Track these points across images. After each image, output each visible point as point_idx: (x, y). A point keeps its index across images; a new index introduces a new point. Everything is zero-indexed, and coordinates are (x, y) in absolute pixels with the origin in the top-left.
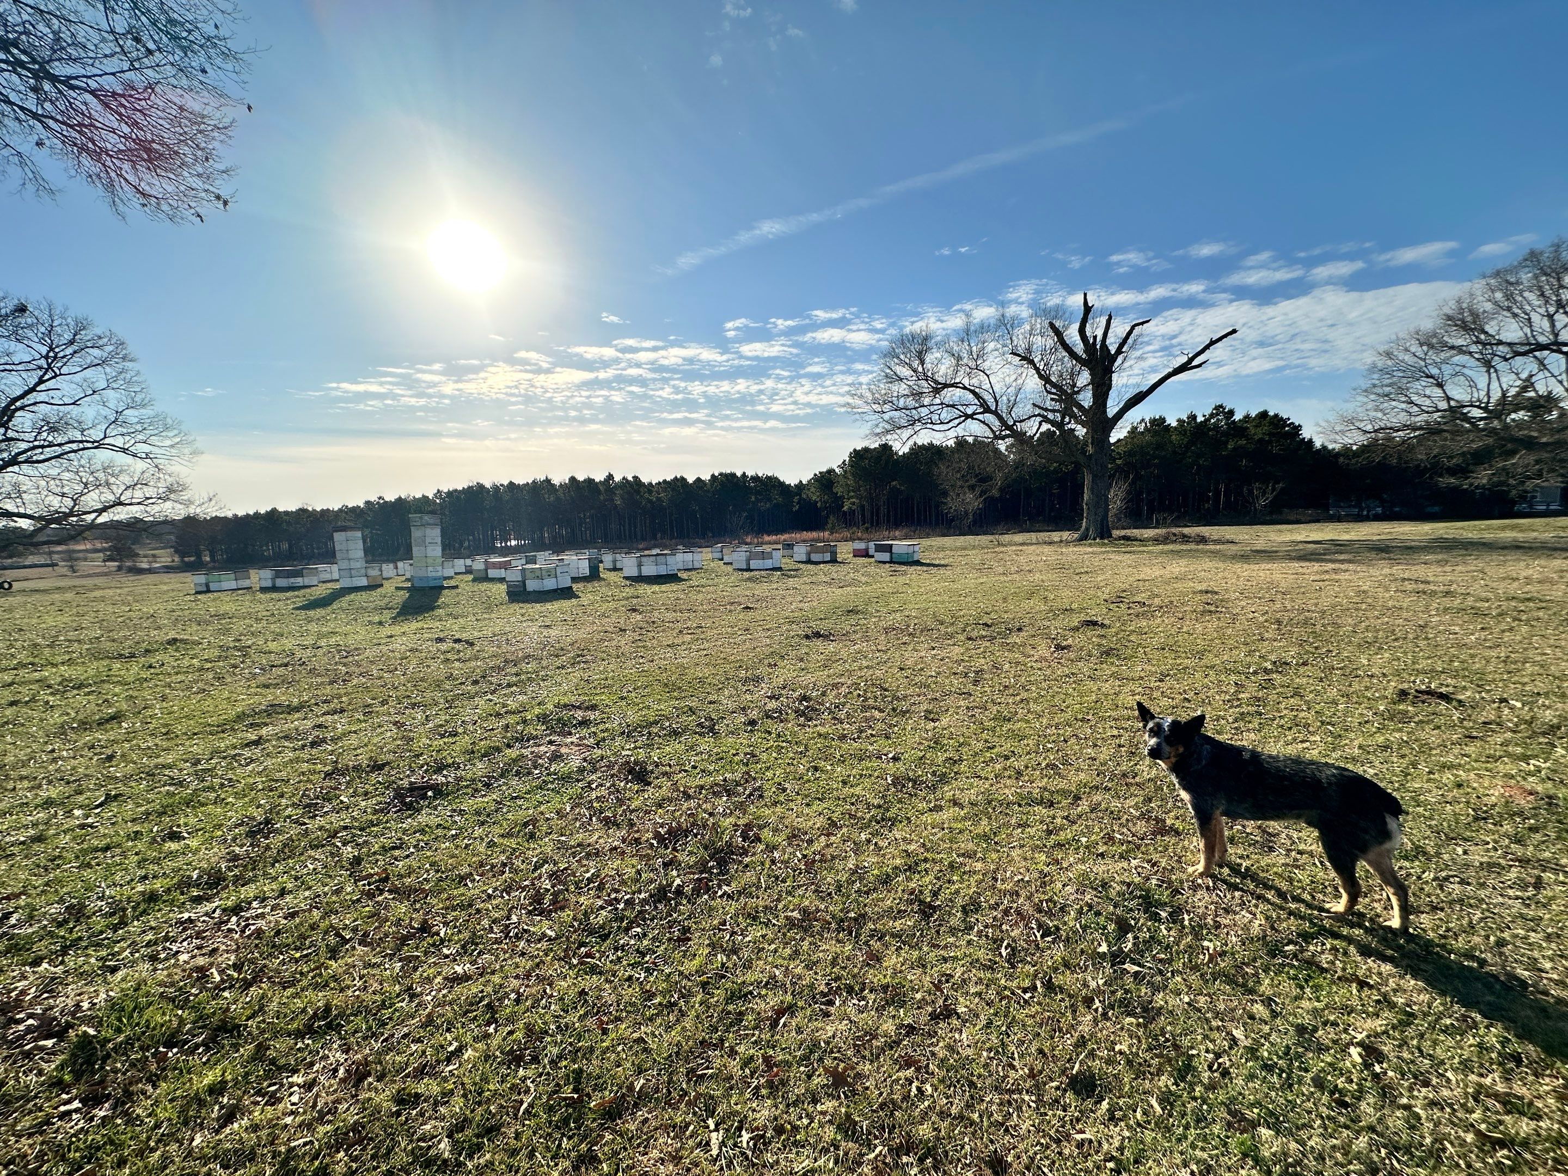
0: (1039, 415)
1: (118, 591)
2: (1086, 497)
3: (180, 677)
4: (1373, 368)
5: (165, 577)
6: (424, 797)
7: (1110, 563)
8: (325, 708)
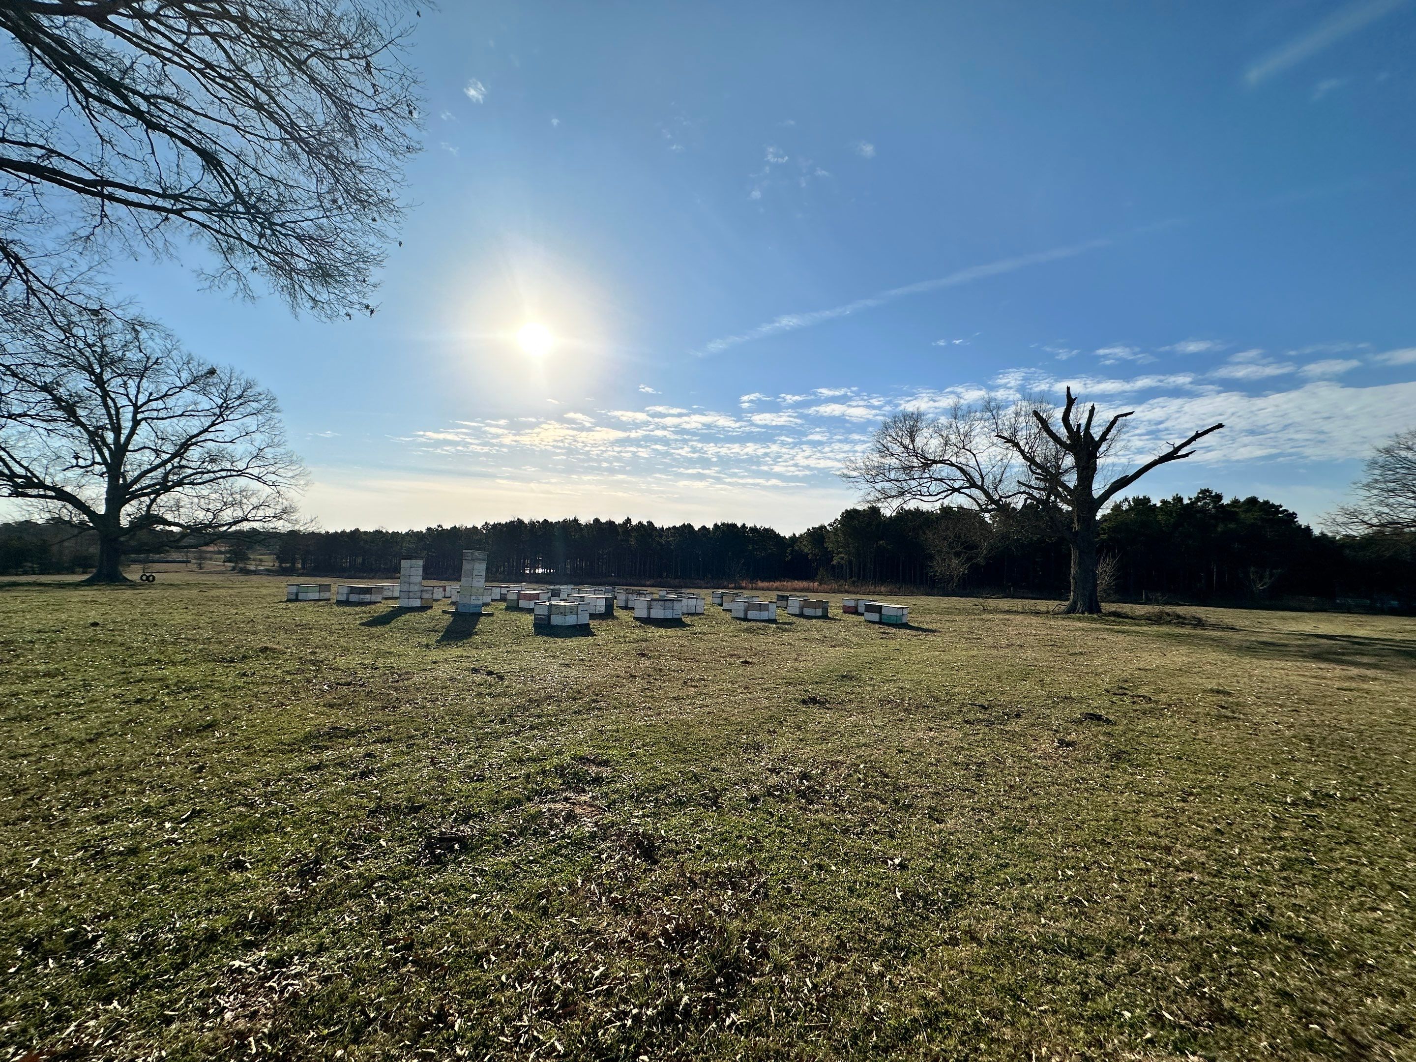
0: (1024, 492)
1: (230, 591)
2: (1072, 571)
3: (266, 688)
4: (1373, 464)
5: (264, 579)
6: (451, 850)
7: (1104, 643)
8: (377, 734)
